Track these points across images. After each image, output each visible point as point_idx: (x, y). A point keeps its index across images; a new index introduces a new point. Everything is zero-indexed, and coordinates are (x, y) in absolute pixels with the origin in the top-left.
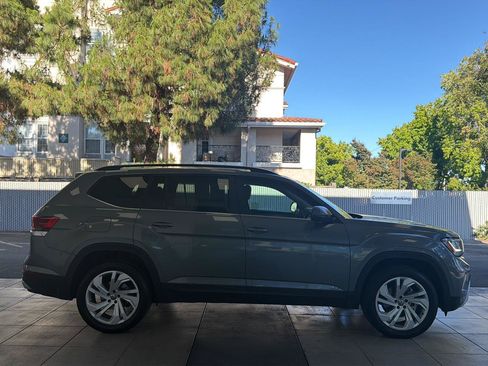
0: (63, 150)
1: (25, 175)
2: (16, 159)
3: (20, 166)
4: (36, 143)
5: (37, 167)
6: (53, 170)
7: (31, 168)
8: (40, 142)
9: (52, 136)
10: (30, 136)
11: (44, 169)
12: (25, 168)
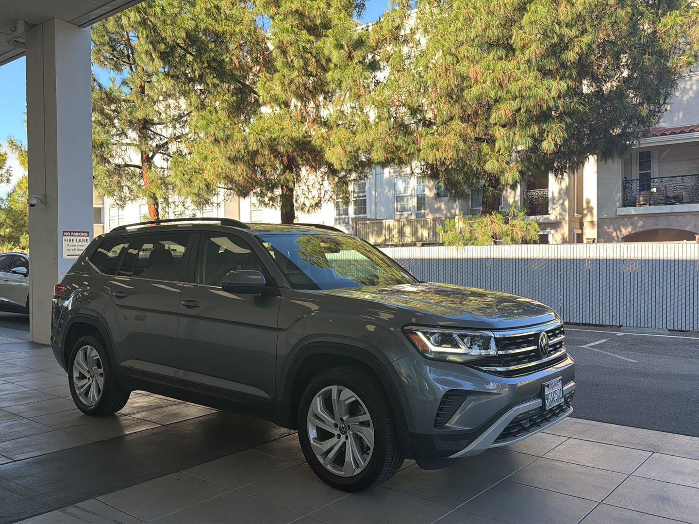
0: (443, 206)
1: (396, 240)
2: (387, 222)
3: (390, 230)
4: (415, 200)
5: (407, 230)
6: (424, 233)
7: (401, 233)
8: (419, 199)
9: (430, 190)
10: (409, 193)
11: (415, 233)
12: (395, 232)
